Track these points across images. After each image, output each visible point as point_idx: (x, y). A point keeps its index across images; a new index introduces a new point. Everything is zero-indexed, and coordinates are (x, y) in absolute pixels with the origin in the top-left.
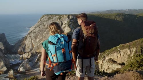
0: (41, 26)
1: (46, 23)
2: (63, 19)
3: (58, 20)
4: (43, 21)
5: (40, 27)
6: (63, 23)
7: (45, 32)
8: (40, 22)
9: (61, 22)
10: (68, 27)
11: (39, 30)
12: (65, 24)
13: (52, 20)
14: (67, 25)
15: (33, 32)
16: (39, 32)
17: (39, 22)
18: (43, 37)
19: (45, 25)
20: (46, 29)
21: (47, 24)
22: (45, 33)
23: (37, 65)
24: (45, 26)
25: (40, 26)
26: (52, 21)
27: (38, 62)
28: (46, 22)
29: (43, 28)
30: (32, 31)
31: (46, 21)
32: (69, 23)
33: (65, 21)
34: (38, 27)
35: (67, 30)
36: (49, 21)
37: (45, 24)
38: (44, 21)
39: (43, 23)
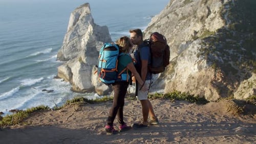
0: (172, 16)
1: (181, 10)
2: (211, 3)
3: (203, 5)
4: (175, 6)
5: (168, 17)
6: (211, 10)
7: (177, 25)
8: (169, 8)
9: (208, 8)
10: (220, 18)
11: (167, 23)
12: (215, 12)
13: (191, 4)
14: (218, 15)
15: (156, 25)
16: (167, 25)
17: (167, 8)
18: (174, 35)
19: (178, 13)
20: (179, 21)
21: (181, 12)
22: (178, 27)
23: (160, 85)
24: (178, 15)
25: (169, 15)
26: (192, 6)
27: (161, 79)
28: (180, 8)
29: (174, 19)
30: (154, 24)
31: (181, 6)
32: (223, 10)
33: (215, 6)
34: (166, 17)
35: (218, 24)
36: (187, 6)
37: (178, 11)
38: (177, 7)
39: (174, 10)
